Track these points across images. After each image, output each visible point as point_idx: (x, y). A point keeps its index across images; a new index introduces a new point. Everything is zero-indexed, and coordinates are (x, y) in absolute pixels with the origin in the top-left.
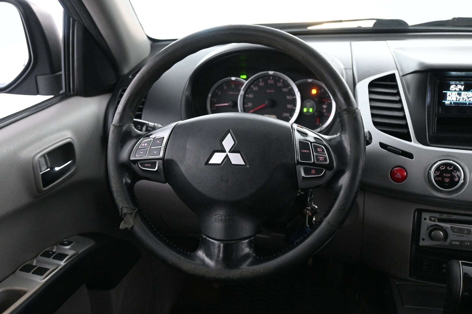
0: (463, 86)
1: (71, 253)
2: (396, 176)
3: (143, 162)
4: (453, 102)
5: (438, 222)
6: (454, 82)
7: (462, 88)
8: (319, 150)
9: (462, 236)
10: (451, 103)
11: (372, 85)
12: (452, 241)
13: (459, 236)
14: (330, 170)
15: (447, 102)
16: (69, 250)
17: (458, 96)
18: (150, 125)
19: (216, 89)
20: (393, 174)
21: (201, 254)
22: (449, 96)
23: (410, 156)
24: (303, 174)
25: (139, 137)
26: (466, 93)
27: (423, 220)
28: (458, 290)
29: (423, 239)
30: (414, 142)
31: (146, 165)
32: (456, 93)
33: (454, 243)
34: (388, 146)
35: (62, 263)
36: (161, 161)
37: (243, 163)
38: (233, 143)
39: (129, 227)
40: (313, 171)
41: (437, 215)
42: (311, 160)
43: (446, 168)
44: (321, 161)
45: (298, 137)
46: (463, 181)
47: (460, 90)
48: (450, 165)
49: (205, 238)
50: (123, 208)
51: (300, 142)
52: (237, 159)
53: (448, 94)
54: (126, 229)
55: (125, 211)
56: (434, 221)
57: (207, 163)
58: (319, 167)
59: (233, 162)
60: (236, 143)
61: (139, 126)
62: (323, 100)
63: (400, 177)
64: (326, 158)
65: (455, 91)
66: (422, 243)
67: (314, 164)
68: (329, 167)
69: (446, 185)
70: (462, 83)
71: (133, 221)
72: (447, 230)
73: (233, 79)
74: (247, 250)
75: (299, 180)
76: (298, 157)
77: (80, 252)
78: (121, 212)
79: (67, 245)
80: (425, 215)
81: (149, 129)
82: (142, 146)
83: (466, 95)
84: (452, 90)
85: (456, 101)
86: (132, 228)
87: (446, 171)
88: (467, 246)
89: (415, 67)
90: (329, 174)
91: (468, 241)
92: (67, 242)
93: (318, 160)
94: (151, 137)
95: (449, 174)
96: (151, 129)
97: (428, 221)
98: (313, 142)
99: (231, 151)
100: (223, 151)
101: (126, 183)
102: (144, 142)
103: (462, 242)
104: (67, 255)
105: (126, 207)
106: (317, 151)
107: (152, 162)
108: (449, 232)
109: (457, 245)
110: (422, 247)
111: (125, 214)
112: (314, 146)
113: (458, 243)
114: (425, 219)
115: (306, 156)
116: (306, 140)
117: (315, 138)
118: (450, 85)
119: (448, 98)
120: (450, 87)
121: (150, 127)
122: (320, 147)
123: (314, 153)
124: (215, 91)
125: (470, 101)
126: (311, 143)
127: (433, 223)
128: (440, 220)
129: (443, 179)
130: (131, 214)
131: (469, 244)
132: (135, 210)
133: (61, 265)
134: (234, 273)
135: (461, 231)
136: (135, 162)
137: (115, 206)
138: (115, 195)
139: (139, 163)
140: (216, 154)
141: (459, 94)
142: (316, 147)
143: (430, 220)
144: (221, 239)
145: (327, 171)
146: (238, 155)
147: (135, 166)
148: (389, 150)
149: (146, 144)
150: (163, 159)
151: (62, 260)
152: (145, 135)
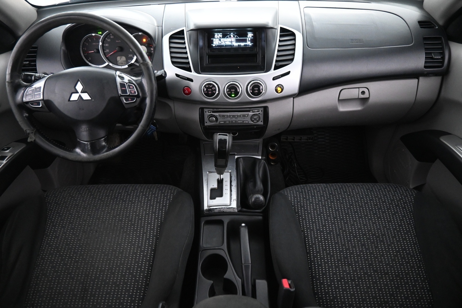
0: (222, 35)
1: (9, 155)
2: (186, 92)
3: (32, 102)
4: (217, 45)
5: (212, 113)
6: (217, 34)
7: (221, 36)
8: (131, 87)
9: (224, 119)
10: (216, 45)
11: (171, 37)
12: (220, 122)
13: (223, 119)
14: (138, 98)
15: (214, 45)
16: (8, 153)
17: (219, 41)
18: (37, 76)
19: (85, 41)
20: (184, 91)
21: (78, 150)
22: (215, 41)
23: (192, 80)
24: (125, 102)
25: (26, 87)
26: (223, 39)
27: (205, 112)
28: (216, 148)
29: (206, 122)
30: (193, 73)
31: (34, 104)
32: (218, 39)
33: (221, 122)
34: (180, 75)
35: (4, 162)
36: (42, 101)
37: (90, 99)
38: (82, 87)
39: (33, 140)
40: (130, 99)
41: (212, 110)
42: (127, 93)
43: (209, 86)
44: (133, 93)
45: (118, 80)
46: (218, 92)
47: (220, 38)
48: (211, 84)
49: (79, 141)
50: (27, 130)
51: (121, 84)
52: (86, 97)
53: (214, 41)
54: (31, 142)
55: (28, 131)
56: (210, 113)
57: (69, 100)
58: (132, 97)
59: (84, 98)
60: (84, 87)
61: (29, 77)
62: (150, 45)
63: (187, 92)
64: (135, 91)
65: (218, 38)
66: (206, 124)
67: (129, 95)
68: (138, 96)
69: (210, 95)
70: (221, 34)
71: (34, 137)
72: (217, 117)
73: (93, 35)
74: (104, 143)
75: (124, 104)
76: (120, 92)
77: (15, 153)
78: (26, 133)
79: (7, 150)
80: (205, 110)
81: (36, 78)
82: (29, 93)
83: (223, 40)
84: (216, 38)
85: (219, 44)
86: (35, 140)
87: (209, 88)
88: (227, 123)
89: (192, 27)
90: (139, 100)
91: (227, 121)
92: (6, 148)
93: (131, 93)
94: (33, 87)
95: (211, 89)
96: (38, 78)
97: (207, 113)
98: (128, 83)
99: (82, 92)
100: (77, 92)
101: (26, 117)
102: (29, 90)
103: (225, 122)
104: (7, 156)
105: (28, 130)
106: (130, 88)
107: (37, 102)
108: (218, 117)
109: (222, 123)
110: (206, 126)
111: (29, 134)
112: (128, 85)
113: (223, 122)
114: (206, 112)
115: (124, 91)
116: (124, 82)
117: (129, 80)
118: (214, 35)
119: (214, 43)
120: (215, 36)
121: (37, 77)
122: (131, 86)
123: (129, 89)
124: (84, 43)
125: (226, 44)
126: (126, 83)
127: (210, 114)
128: (213, 112)
129: (208, 92)
130: (32, 133)
131: (228, 122)
132: (34, 130)
133: (3, 163)
134: (98, 157)
135: (223, 116)
136: (27, 103)
137: (22, 129)
138: (20, 123)
139: (29, 103)
140: (73, 95)
141: (220, 40)
142: (129, 86)
143: (208, 112)
144: (88, 140)
145: (137, 99)
146: (86, 94)
147: (28, 105)
148: (181, 78)
149: (31, 92)
150: (43, 100)
151: (3, 160)
152: (29, 86)
